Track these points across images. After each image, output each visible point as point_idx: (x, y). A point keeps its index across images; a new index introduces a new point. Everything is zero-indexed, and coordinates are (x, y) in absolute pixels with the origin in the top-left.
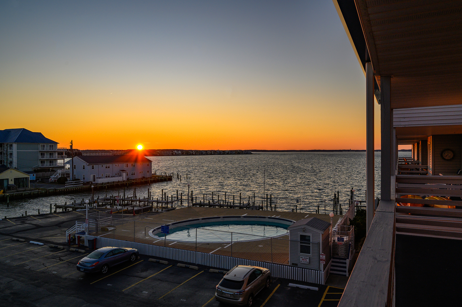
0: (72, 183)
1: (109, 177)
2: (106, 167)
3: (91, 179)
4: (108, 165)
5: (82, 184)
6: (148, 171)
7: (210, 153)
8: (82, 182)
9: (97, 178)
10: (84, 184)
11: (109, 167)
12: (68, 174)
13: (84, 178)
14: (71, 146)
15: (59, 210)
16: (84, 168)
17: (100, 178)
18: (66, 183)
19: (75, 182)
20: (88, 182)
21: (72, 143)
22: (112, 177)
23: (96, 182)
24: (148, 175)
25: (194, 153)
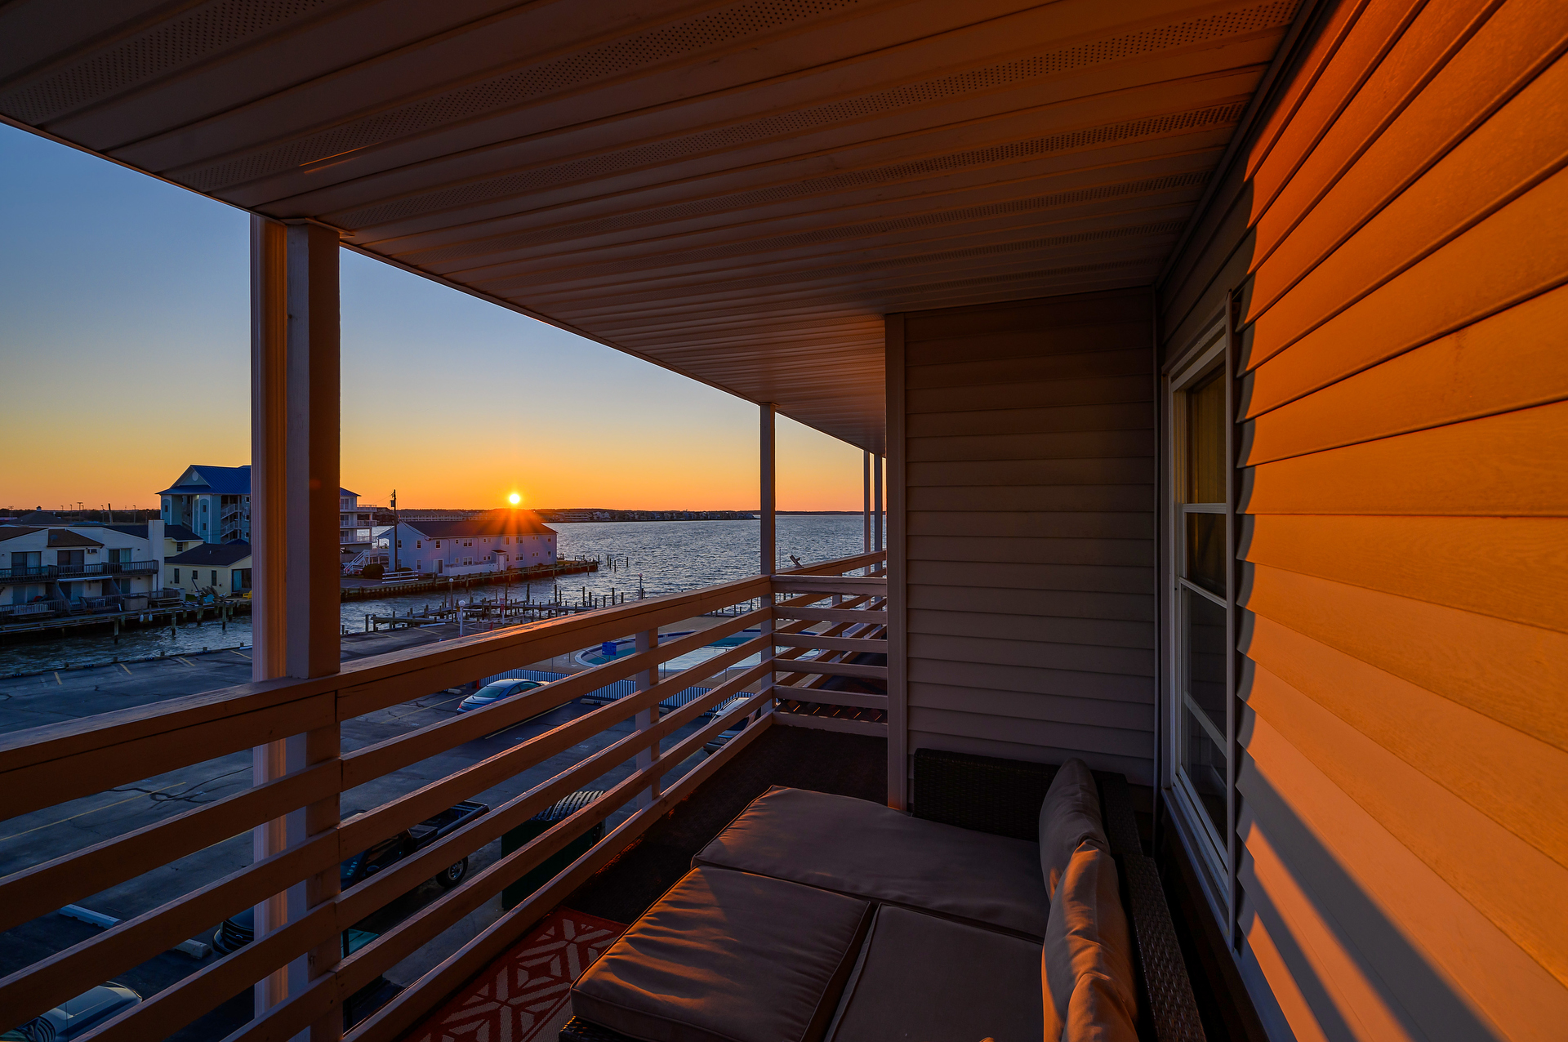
0: (396, 575)
1: (470, 563)
2: (465, 545)
3: (434, 569)
4: (468, 540)
5: (416, 577)
6: (549, 553)
7: (670, 516)
8: (416, 573)
9: (447, 566)
10: (420, 578)
11: (470, 545)
12: (385, 559)
13: (419, 567)
14: (393, 503)
15: (381, 627)
16: (419, 546)
17: (452, 566)
18: (384, 576)
19: (403, 575)
20: (428, 575)
21: (395, 496)
22: (476, 564)
23: (444, 574)
24: (548, 561)
25: (636, 517)
